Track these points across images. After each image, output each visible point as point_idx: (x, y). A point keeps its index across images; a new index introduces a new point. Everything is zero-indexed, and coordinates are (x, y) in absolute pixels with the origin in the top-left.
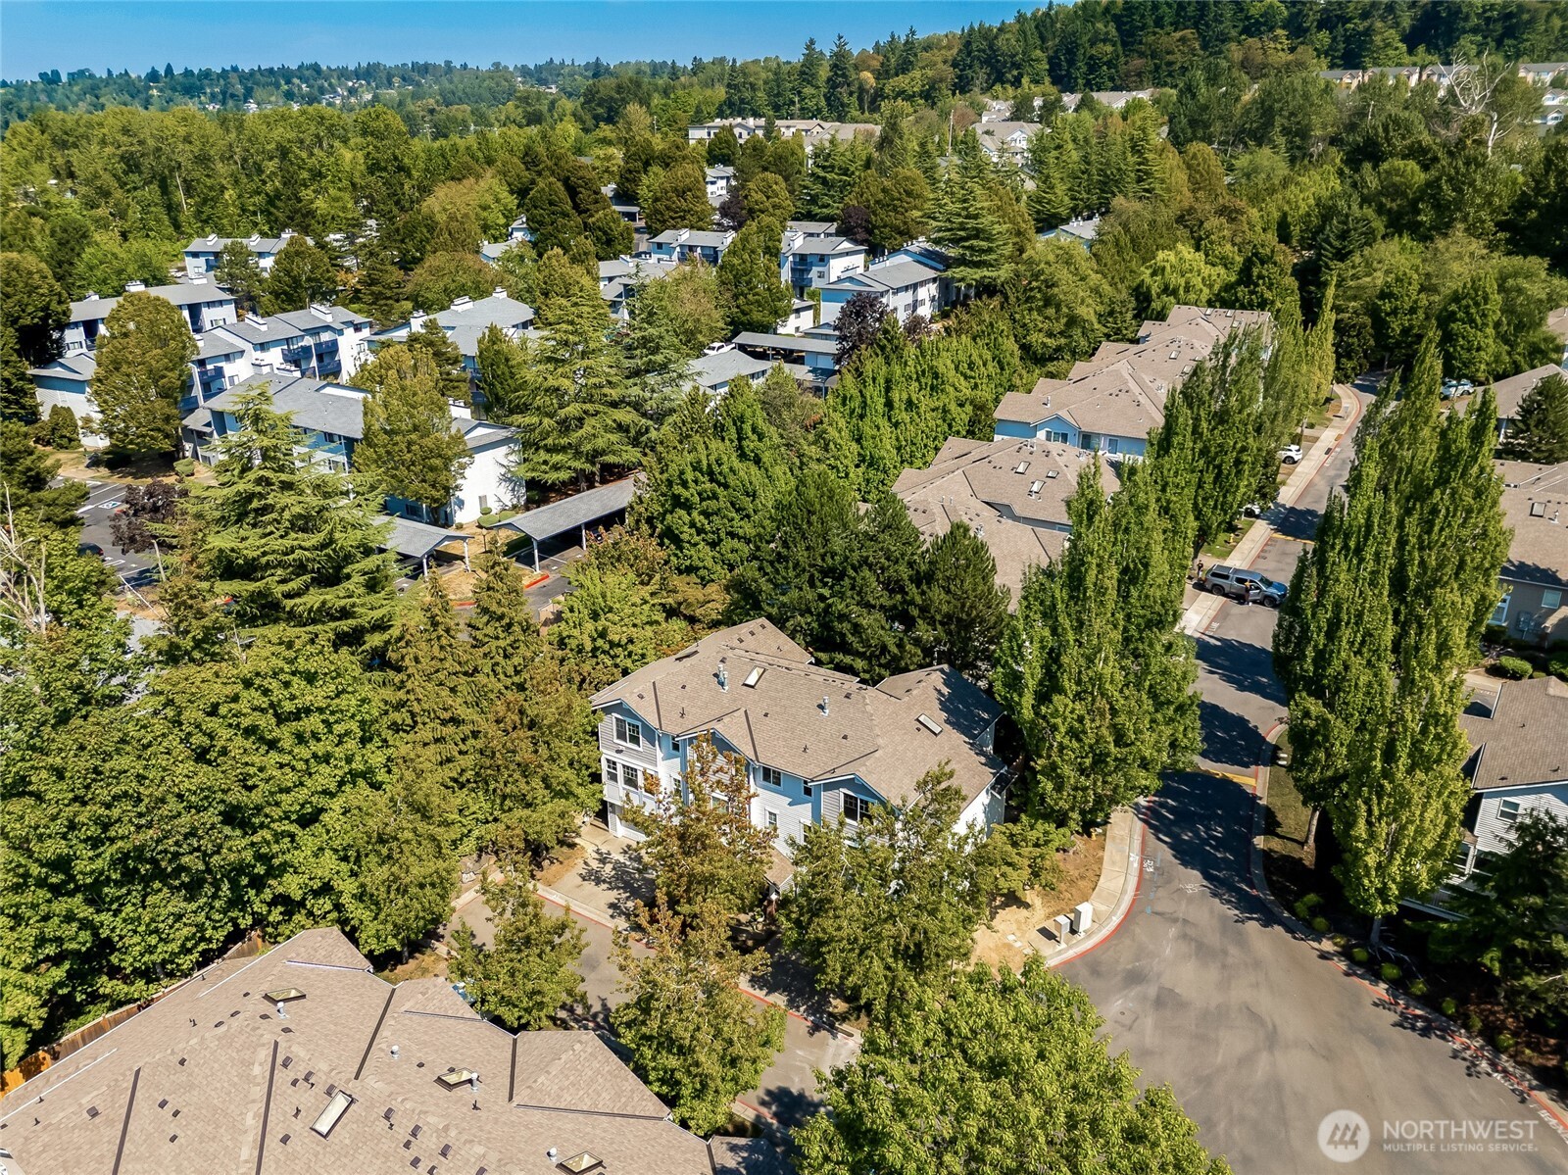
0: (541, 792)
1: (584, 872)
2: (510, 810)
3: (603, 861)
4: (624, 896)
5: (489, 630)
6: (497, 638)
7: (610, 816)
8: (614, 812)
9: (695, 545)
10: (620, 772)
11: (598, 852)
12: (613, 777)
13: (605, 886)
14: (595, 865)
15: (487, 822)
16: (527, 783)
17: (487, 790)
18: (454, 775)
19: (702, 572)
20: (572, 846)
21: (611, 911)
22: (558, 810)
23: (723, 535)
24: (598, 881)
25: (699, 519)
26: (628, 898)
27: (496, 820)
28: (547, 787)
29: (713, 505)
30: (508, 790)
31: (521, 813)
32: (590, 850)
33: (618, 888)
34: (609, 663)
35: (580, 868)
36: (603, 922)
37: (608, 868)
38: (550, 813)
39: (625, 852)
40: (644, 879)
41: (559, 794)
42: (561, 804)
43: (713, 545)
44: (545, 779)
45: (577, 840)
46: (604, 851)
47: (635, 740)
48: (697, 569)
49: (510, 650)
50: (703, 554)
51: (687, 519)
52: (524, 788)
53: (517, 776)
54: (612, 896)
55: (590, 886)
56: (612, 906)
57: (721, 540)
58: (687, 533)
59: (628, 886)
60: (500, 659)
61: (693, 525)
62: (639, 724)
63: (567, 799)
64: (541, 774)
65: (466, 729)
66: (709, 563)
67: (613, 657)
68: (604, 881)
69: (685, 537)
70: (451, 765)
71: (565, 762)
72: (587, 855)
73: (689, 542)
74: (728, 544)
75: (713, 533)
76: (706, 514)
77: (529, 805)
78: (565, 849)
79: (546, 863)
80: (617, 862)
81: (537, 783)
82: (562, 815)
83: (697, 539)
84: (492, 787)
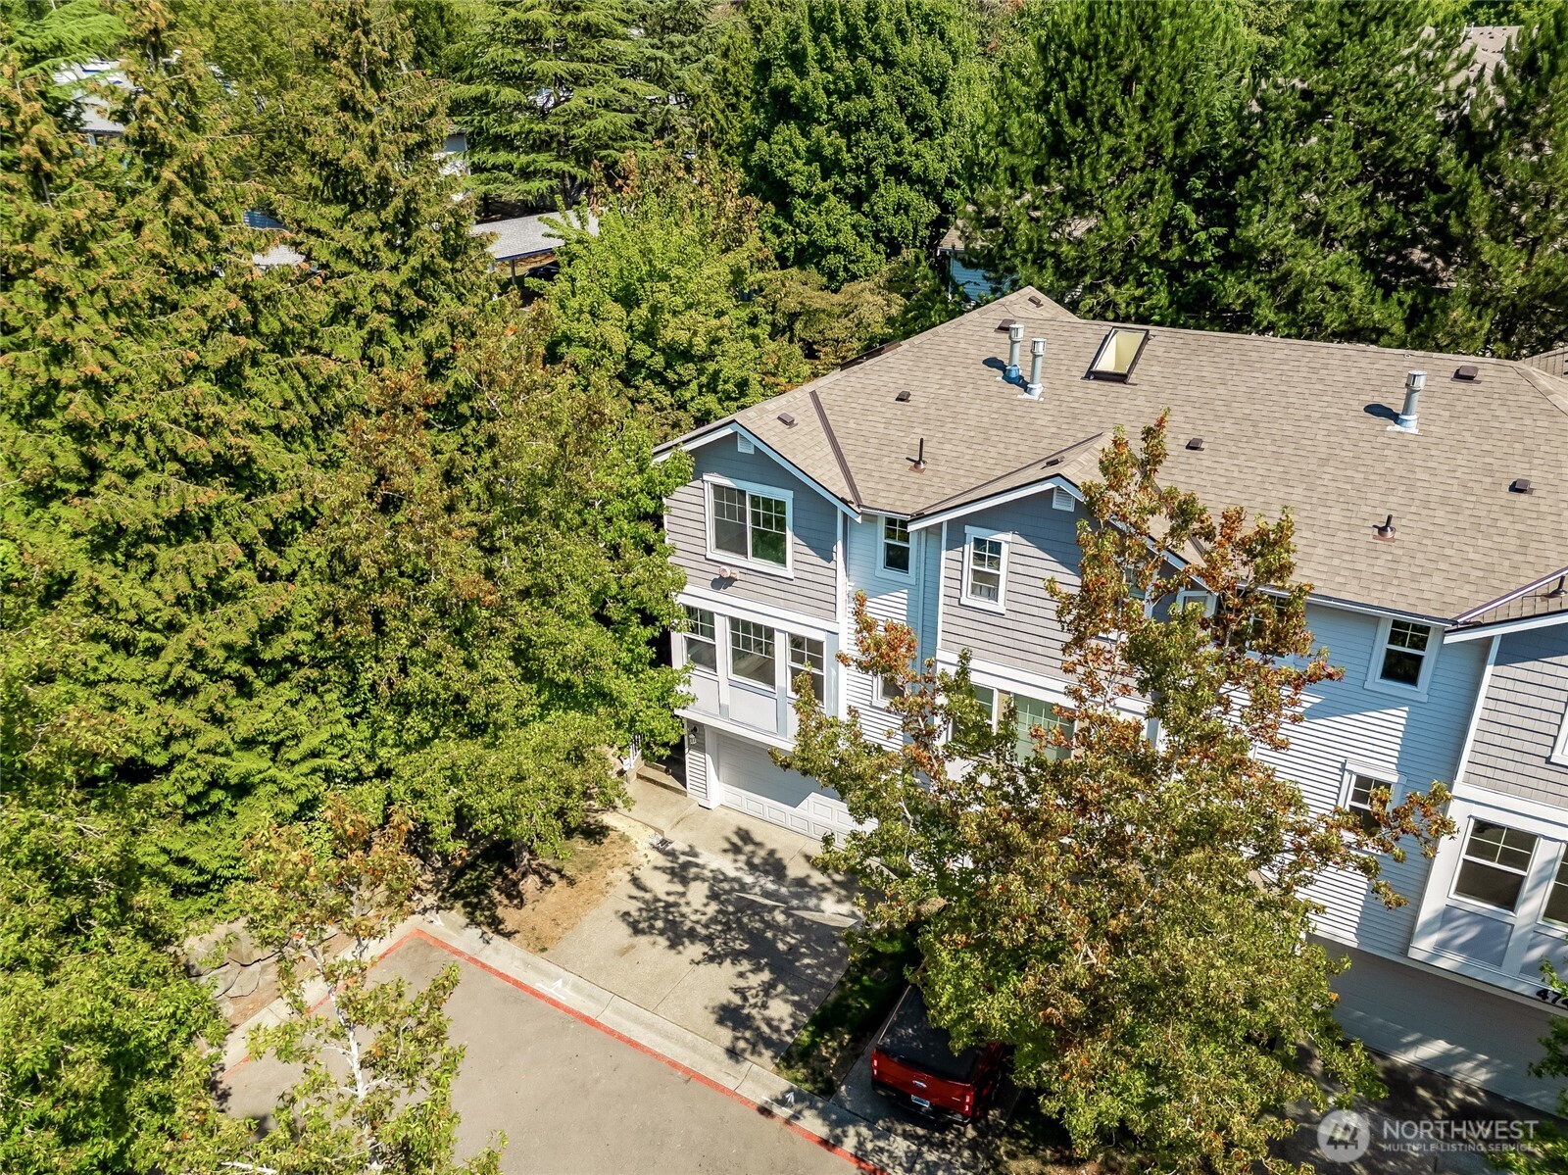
0: (512, 691)
1: (633, 907)
2: (424, 742)
3: (681, 871)
4: (756, 980)
5: (347, 237)
6: (371, 265)
7: (691, 757)
8: (701, 747)
9: (820, 199)
10: (723, 641)
11: (663, 847)
12: (703, 656)
13: (697, 950)
14: (660, 885)
15: (360, 779)
16: (470, 665)
17: (352, 689)
18: (241, 638)
19: (833, 260)
20: (595, 833)
21: (725, 1035)
22: (564, 741)
23: (878, 172)
24: (677, 934)
25: (830, 141)
26: (767, 989)
27: (384, 773)
28: (528, 677)
29: (861, 105)
30: (411, 685)
31: (455, 750)
32: (643, 841)
33: (736, 956)
34: (667, 400)
35: (622, 897)
36: (710, 1070)
37: (698, 892)
38: (540, 751)
39: (736, 850)
40: (800, 925)
41: (563, 695)
42: (569, 724)
43: (857, 199)
44: (519, 655)
45: (608, 819)
46: (679, 845)
47: (771, 546)
48: (824, 252)
49: (414, 303)
50: (836, 221)
51: (801, 144)
52: (459, 678)
53: (434, 641)
54: (721, 981)
55: (653, 950)
56: (730, 1016)
57: (873, 186)
58: (801, 175)
59: (759, 950)
60: (384, 323)
61: (815, 154)
62: (786, 496)
63: (586, 708)
64: (512, 632)
65: (279, 504)
66: (848, 238)
67: (672, 389)
68: (692, 934)
69: (798, 182)
70: (229, 609)
71: (576, 598)
72: (637, 858)
73: (806, 195)
74: (892, 192)
75: (857, 170)
76: (847, 129)
77: (477, 729)
78: (579, 844)
79: (530, 884)
80: (718, 877)
81: (496, 660)
82: (576, 756)
83: (822, 186)
84: (365, 679)
